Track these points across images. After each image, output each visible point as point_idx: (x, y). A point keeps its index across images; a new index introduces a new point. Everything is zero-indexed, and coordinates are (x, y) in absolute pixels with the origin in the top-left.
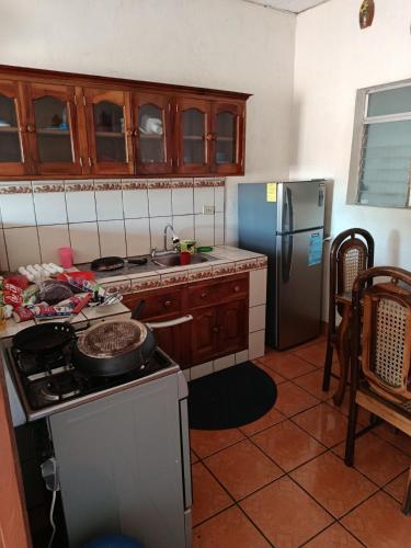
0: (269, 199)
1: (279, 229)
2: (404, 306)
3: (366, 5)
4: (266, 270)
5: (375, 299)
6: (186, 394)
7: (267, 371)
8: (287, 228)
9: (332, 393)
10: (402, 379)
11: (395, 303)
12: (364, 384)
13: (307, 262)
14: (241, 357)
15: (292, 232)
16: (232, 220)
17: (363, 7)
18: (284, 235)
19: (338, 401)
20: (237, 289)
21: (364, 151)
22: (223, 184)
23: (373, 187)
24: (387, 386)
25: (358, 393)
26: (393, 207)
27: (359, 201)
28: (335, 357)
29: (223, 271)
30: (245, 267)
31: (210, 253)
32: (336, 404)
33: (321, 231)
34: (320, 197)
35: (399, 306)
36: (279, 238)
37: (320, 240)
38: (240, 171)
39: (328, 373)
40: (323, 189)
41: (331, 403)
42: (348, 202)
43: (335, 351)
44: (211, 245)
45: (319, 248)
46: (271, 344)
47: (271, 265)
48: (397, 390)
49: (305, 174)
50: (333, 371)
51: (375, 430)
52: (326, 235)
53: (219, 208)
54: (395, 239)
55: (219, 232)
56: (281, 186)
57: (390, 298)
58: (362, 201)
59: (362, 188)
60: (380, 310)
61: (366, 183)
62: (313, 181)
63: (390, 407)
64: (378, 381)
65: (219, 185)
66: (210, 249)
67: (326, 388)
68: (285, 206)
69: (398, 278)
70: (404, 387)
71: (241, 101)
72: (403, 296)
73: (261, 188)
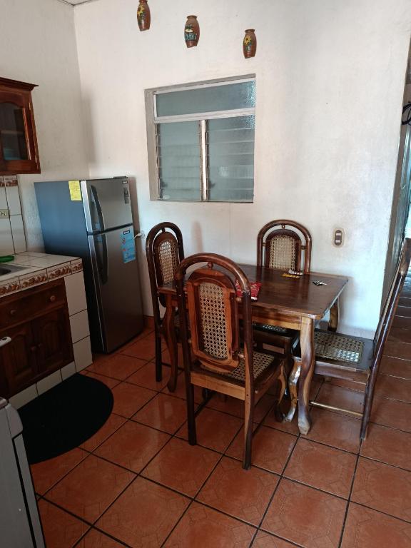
0: (73, 198)
1: (89, 228)
2: (221, 286)
3: (142, 9)
4: (82, 274)
5: (196, 284)
6: (20, 428)
7: (98, 378)
8: (98, 227)
9: (165, 382)
10: (228, 351)
11: (212, 285)
12: (196, 365)
13: (122, 259)
14: (68, 371)
15: (103, 231)
16: (33, 223)
17: (139, 10)
18: (95, 234)
19: (172, 387)
20: (52, 298)
21: (159, 149)
22: (16, 183)
23: (172, 184)
24: (216, 361)
25: (193, 374)
26: (192, 201)
27: (161, 197)
28: (164, 346)
29: (33, 281)
30: (59, 273)
31: (11, 263)
32: (170, 391)
33: (131, 228)
34: (126, 194)
35: (217, 287)
36: (91, 238)
37: (131, 236)
38: (35, 168)
39: (159, 364)
40: (127, 186)
41: (167, 391)
42: (152, 199)
43: (163, 341)
44: (11, 253)
45: (132, 244)
46: (98, 349)
47: (86, 267)
48: (225, 362)
49: (106, 171)
50: (163, 361)
51: (209, 404)
52: (136, 231)
53: (15, 210)
54: (197, 230)
55: (19, 238)
56: (84, 184)
57: (209, 281)
58: (164, 197)
59: (162, 185)
60: (201, 294)
61: (165, 180)
62: (115, 178)
63: (219, 379)
64: (208, 358)
65: (11, 184)
66: (11, 258)
67: (159, 378)
68: (91, 204)
69: (212, 262)
70: (230, 358)
71: (25, 92)
72: (219, 278)
73: (63, 186)
